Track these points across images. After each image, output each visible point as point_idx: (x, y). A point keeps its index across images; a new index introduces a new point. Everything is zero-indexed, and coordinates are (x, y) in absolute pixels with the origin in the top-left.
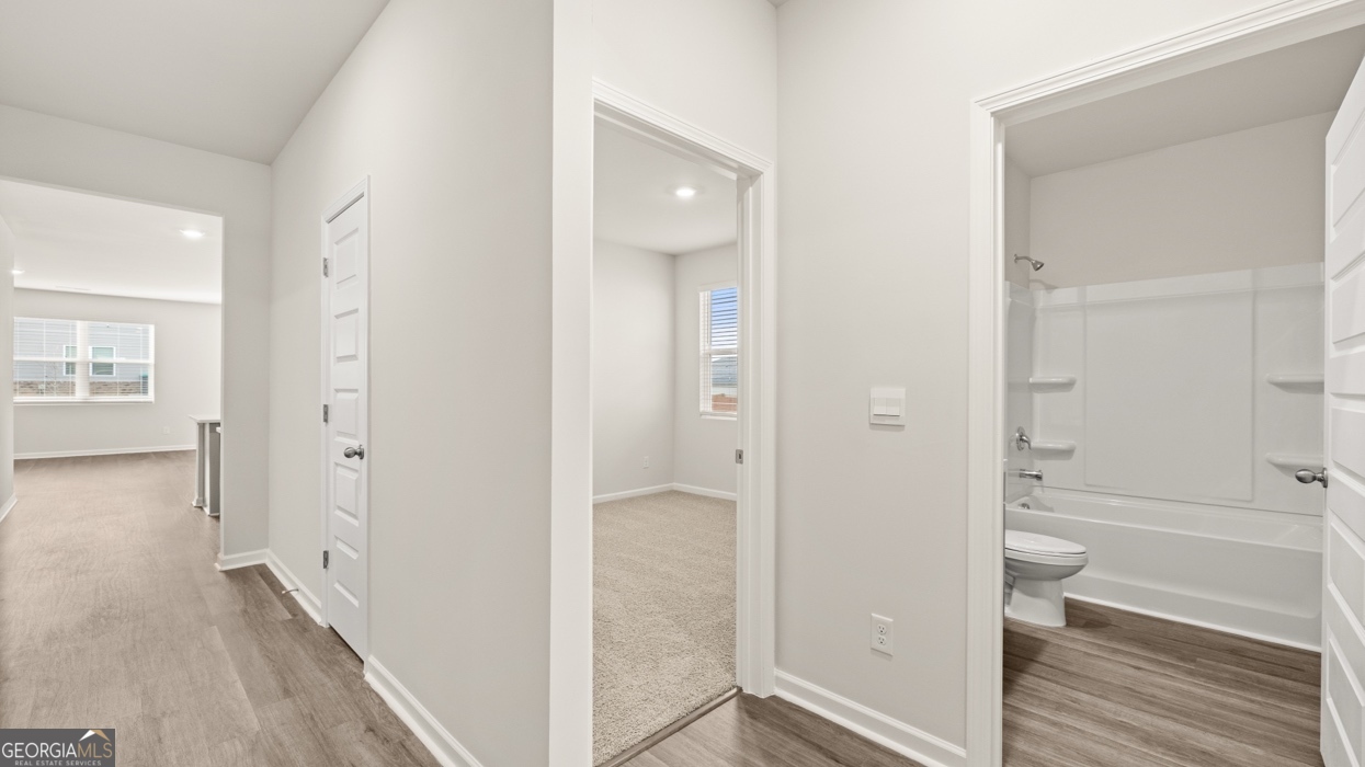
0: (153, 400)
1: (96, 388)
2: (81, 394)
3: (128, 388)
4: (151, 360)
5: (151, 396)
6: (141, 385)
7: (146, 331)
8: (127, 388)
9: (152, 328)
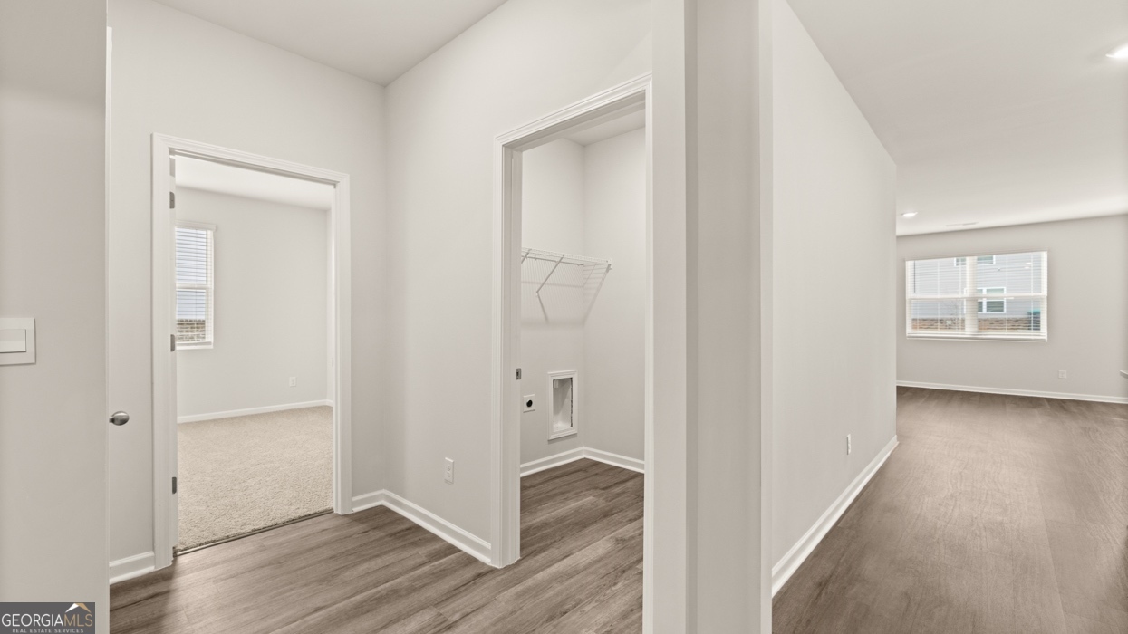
0: (1046, 338)
1: (983, 324)
2: (969, 331)
3: (1017, 324)
4: (1044, 293)
5: (1043, 333)
6: (1033, 321)
7: (1038, 261)
8: (1015, 324)
9: (1044, 255)
